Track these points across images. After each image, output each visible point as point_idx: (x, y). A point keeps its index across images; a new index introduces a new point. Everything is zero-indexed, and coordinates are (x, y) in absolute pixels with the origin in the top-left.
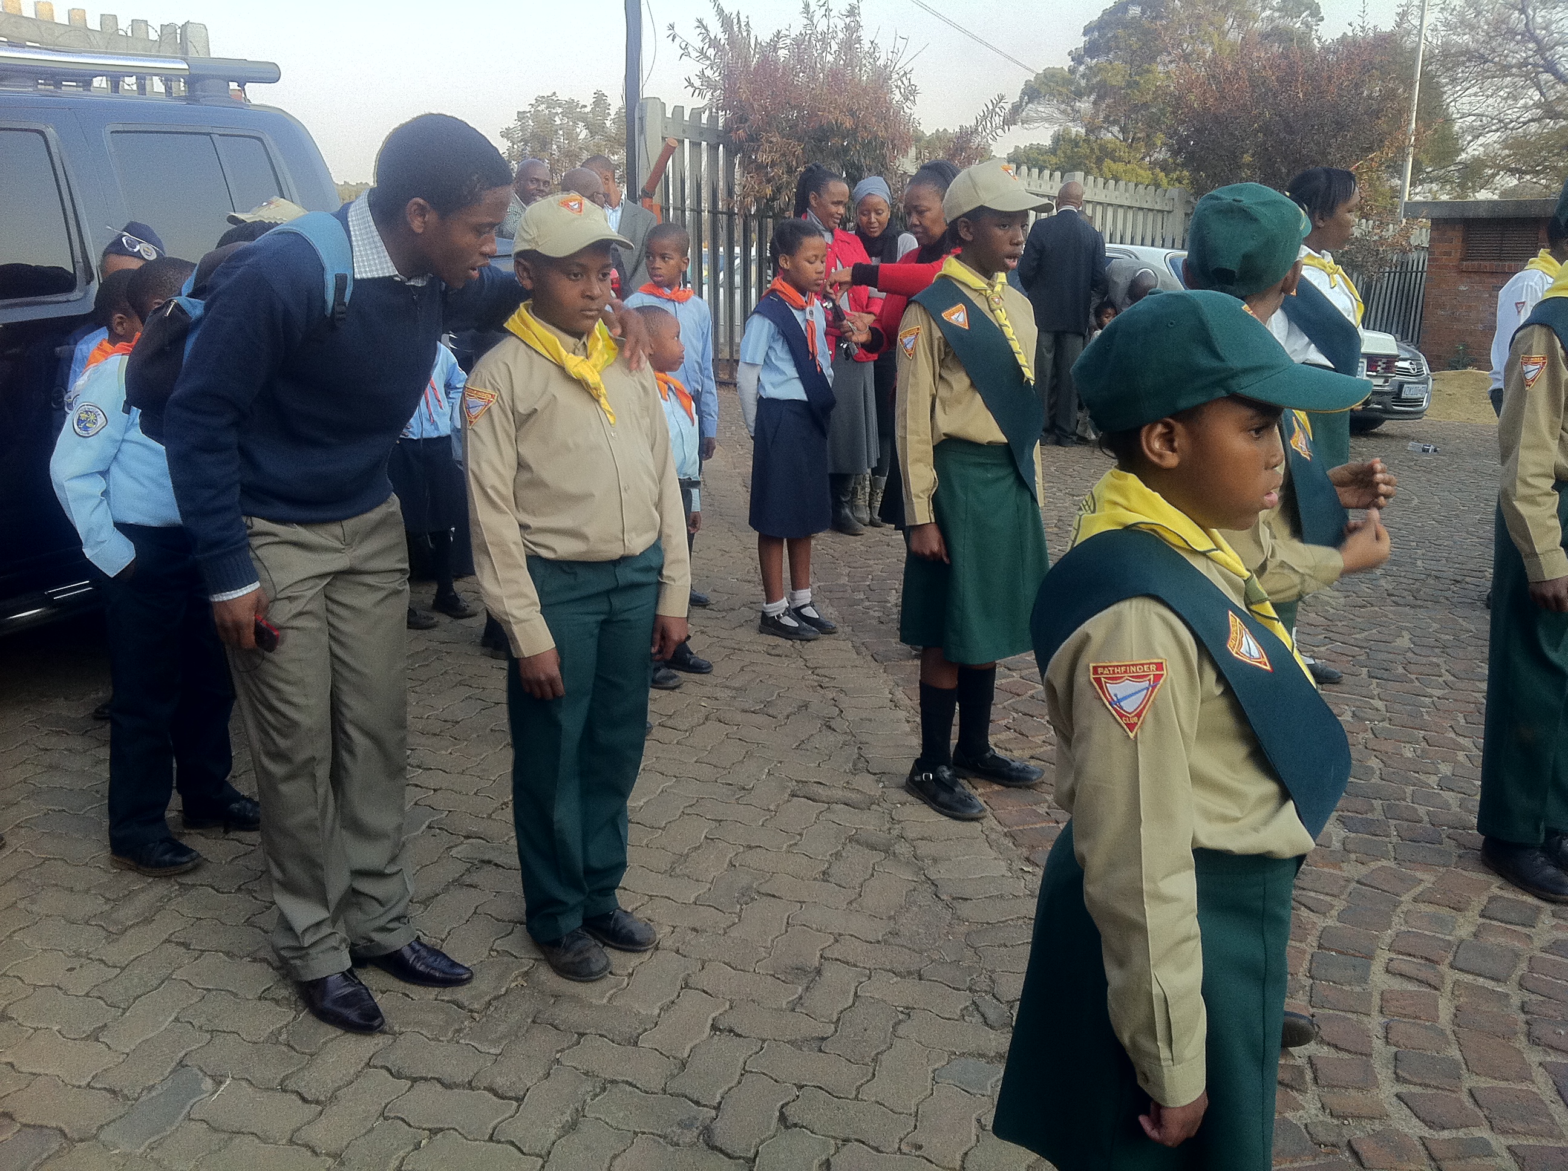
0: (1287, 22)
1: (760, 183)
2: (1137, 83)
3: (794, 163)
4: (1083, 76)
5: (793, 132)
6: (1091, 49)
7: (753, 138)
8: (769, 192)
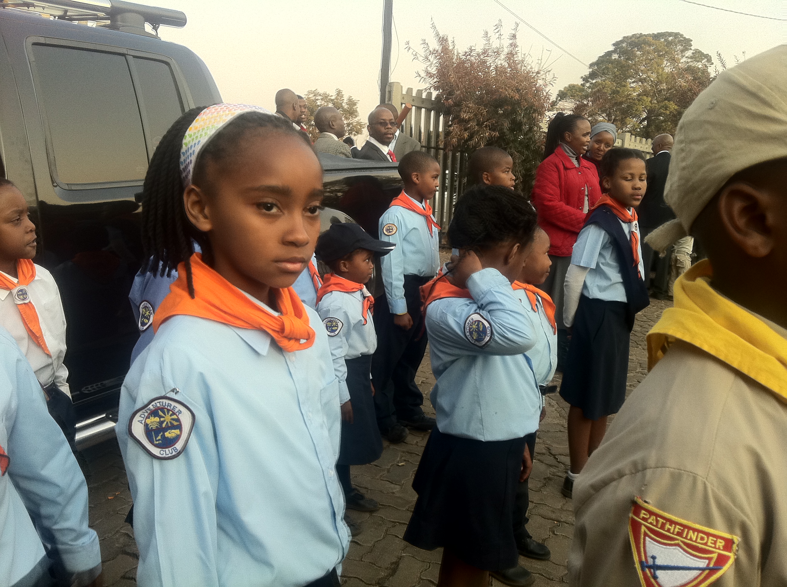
0: (694, 64)
1: (461, 131)
2: (618, 92)
3: (481, 120)
4: (589, 88)
5: (480, 101)
6: (593, 75)
7: (458, 104)
8: (466, 135)
